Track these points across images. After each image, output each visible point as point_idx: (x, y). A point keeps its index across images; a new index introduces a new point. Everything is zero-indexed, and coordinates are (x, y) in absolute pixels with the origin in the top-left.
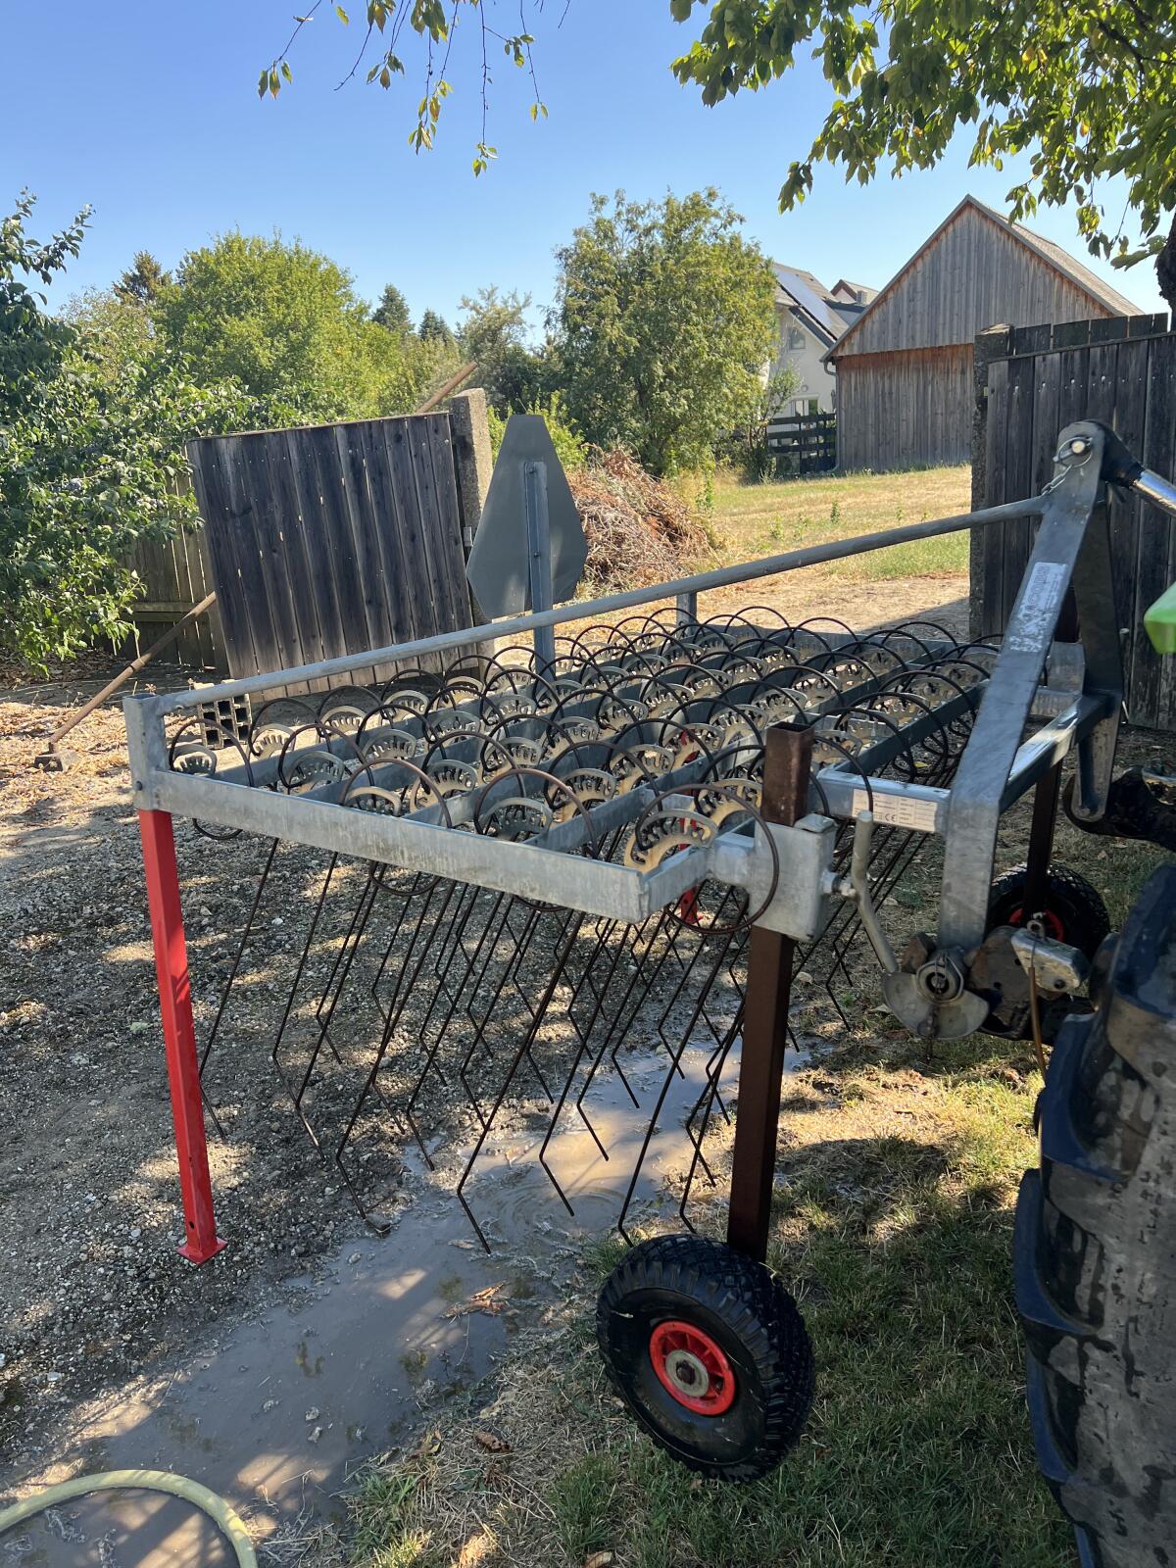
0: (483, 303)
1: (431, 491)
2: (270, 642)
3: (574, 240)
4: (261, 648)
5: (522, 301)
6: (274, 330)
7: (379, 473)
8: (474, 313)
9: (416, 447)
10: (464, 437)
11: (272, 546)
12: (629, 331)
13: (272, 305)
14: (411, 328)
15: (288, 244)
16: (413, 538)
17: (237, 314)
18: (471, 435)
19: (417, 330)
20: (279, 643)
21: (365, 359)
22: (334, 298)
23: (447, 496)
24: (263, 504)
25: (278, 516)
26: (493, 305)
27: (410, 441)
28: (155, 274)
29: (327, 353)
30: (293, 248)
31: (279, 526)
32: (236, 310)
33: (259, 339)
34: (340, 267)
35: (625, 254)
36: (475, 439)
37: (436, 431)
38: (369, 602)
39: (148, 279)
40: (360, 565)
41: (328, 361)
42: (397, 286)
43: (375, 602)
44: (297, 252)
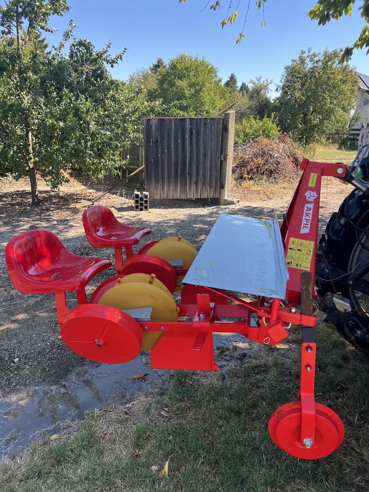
0: (256, 82)
1: (213, 142)
2: (158, 181)
3: (291, 63)
4: (155, 183)
5: (269, 81)
6: (192, 85)
7: (198, 134)
8: (253, 85)
9: (210, 128)
10: (226, 126)
11: (163, 153)
12: (303, 95)
13: (192, 77)
14: (237, 87)
15: (200, 58)
16: (205, 155)
17: (181, 79)
18: (228, 125)
19: (239, 88)
20: (160, 183)
21: (218, 97)
22: (211, 76)
23: (217, 144)
24: (162, 140)
25: (166, 144)
26: (259, 83)
27: (209, 125)
28: (162, 65)
29: (206, 94)
30: (202, 60)
31: (166, 148)
32: (180, 78)
33: (186, 87)
34: (215, 67)
35: (307, 69)
36: (230, 126)
37: (217, 123)
38: (189, 173)
39: (160, 66)
40: (188, 162)
41: (206, 96)
42: (235, 74)
43: (190, 174)
44: (203, 61)
